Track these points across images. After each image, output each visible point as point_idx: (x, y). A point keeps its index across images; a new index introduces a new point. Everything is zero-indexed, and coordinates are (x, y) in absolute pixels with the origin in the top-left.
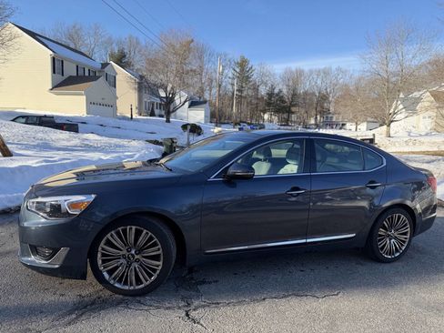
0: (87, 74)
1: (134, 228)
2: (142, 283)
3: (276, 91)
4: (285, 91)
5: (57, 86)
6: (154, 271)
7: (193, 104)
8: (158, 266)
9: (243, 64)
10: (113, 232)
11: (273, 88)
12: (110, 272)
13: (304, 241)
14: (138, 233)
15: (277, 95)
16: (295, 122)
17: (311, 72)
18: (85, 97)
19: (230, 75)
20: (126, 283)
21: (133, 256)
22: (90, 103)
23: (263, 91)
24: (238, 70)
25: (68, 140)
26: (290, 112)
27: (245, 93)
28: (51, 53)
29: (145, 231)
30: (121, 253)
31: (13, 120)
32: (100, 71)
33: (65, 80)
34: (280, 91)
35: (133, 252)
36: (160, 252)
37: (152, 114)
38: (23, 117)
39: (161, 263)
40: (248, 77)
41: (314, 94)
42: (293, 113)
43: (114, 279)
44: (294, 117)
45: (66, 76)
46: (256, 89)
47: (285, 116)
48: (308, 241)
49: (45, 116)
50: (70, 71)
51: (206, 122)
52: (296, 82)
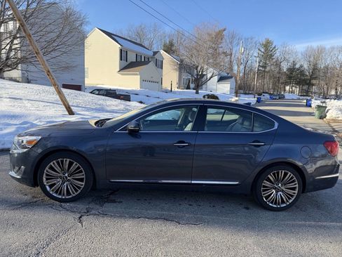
0: (143, 60)
1: (68, 160)
2: (70, 195)
3: (297, 66)
4: (306, 66)
5: (123, 69)
6: (79, 188)
7: (221, 79)
8: (82, 185)
9: (267, 45)
10: (55, 162)
11: (294, 64)
12: (51, 186)
13: (190, 182)
14: (71, 164)
15: (298, 69)
16: (315, 93)
17: (333, 48)
18: (139, 77)
19: (256, 54)
20: (60, 194)
21: (66, 177)
22: (143, 81)
23: (285, 67)
24: (263, 50)
25: (116, 106)
26: (310, 85)
27: (268, 69)
28: (120, 46)
29: (75, 163)
30: (59, 175)
31: (91, 93)
32: (152, 58)
33: (128, 64)
34: (301, 66)
35: (66, 175)
36: (84, 177)
37: (188, 88)
38: (98, 90)
39: (83, 183)
40: (271, 56)
41: (334, 68)
42: (313, 85)
43: (53, 191)
44: (314, 89)
45: (129, 62)
46: (278, 64)
47: (305, 87)
48: (193, 182)
49: (110, 90)
50: (132, 58)
51: (231, 93)
52: (317, 58)
